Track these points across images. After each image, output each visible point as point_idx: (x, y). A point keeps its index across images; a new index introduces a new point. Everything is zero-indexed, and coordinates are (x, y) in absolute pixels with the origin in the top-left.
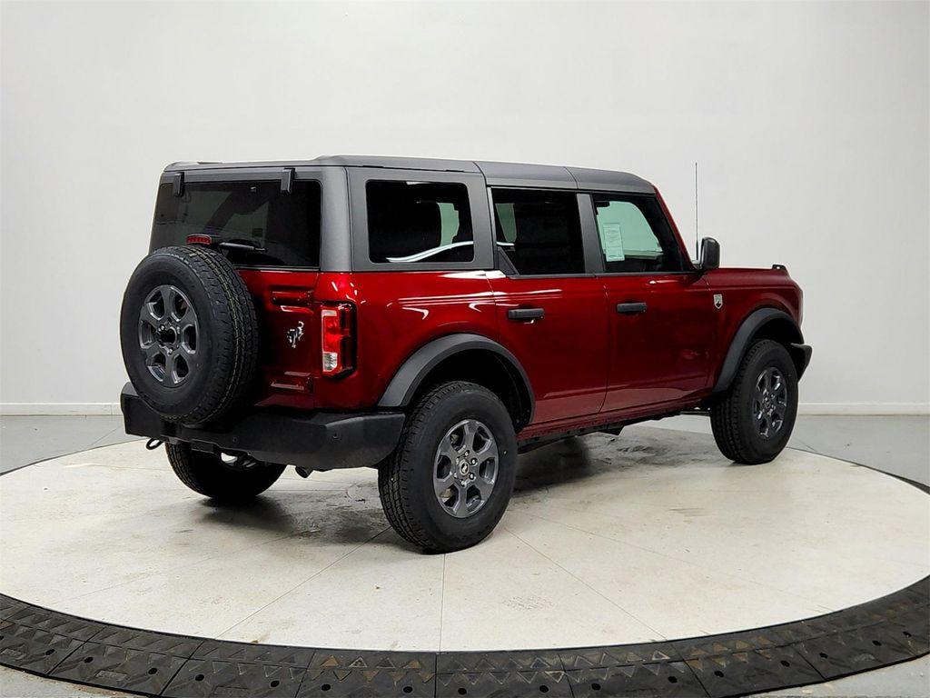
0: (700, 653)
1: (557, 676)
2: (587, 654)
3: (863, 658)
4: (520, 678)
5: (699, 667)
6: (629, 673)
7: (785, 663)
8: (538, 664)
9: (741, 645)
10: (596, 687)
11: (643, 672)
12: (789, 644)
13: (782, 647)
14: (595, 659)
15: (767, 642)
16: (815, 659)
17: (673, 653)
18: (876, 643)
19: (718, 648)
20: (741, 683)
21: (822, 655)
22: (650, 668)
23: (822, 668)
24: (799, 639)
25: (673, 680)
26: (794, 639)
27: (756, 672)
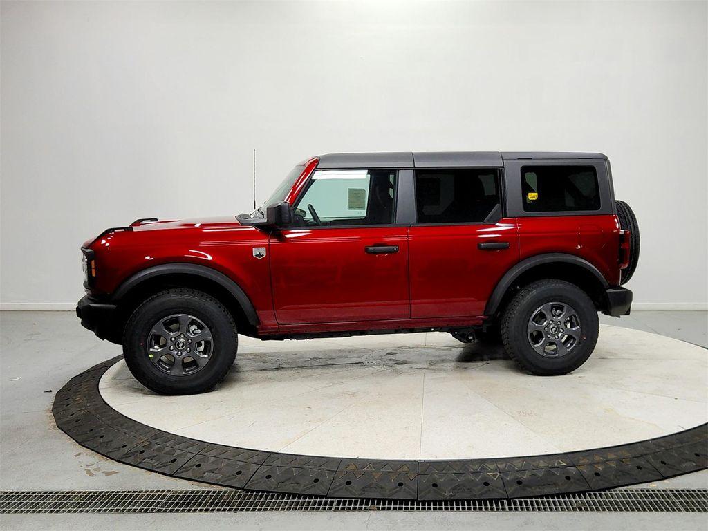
0: (586, 461)
1: (495, 476)
2: (515, 462)
3: (688, 464)
4: (471, 477)
5: (585, 469)
6: (540, 474)
7: (639, 468)
8: (483, 468)
9: (611, 456)
10: (519, 482)
11: (549, 473)
12: (642, 456)
13: (637, 457)
14: (519, 465)
15: (628, 454)
16: (658, 465)
17: (568, 461)
18: (697, 455)
19: (597, 458)
20: (611, 480)
21: (663, 462)
22: (554, 470)
23: (662, 470)
24: (648, 452)
25: (568, 478)
26: (645, 452)
27: (620, 473)
